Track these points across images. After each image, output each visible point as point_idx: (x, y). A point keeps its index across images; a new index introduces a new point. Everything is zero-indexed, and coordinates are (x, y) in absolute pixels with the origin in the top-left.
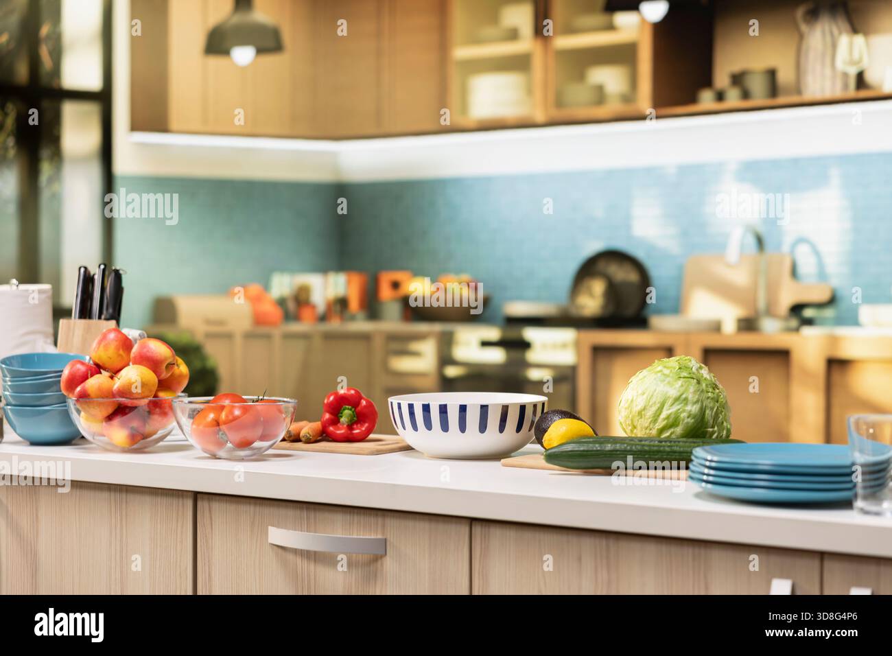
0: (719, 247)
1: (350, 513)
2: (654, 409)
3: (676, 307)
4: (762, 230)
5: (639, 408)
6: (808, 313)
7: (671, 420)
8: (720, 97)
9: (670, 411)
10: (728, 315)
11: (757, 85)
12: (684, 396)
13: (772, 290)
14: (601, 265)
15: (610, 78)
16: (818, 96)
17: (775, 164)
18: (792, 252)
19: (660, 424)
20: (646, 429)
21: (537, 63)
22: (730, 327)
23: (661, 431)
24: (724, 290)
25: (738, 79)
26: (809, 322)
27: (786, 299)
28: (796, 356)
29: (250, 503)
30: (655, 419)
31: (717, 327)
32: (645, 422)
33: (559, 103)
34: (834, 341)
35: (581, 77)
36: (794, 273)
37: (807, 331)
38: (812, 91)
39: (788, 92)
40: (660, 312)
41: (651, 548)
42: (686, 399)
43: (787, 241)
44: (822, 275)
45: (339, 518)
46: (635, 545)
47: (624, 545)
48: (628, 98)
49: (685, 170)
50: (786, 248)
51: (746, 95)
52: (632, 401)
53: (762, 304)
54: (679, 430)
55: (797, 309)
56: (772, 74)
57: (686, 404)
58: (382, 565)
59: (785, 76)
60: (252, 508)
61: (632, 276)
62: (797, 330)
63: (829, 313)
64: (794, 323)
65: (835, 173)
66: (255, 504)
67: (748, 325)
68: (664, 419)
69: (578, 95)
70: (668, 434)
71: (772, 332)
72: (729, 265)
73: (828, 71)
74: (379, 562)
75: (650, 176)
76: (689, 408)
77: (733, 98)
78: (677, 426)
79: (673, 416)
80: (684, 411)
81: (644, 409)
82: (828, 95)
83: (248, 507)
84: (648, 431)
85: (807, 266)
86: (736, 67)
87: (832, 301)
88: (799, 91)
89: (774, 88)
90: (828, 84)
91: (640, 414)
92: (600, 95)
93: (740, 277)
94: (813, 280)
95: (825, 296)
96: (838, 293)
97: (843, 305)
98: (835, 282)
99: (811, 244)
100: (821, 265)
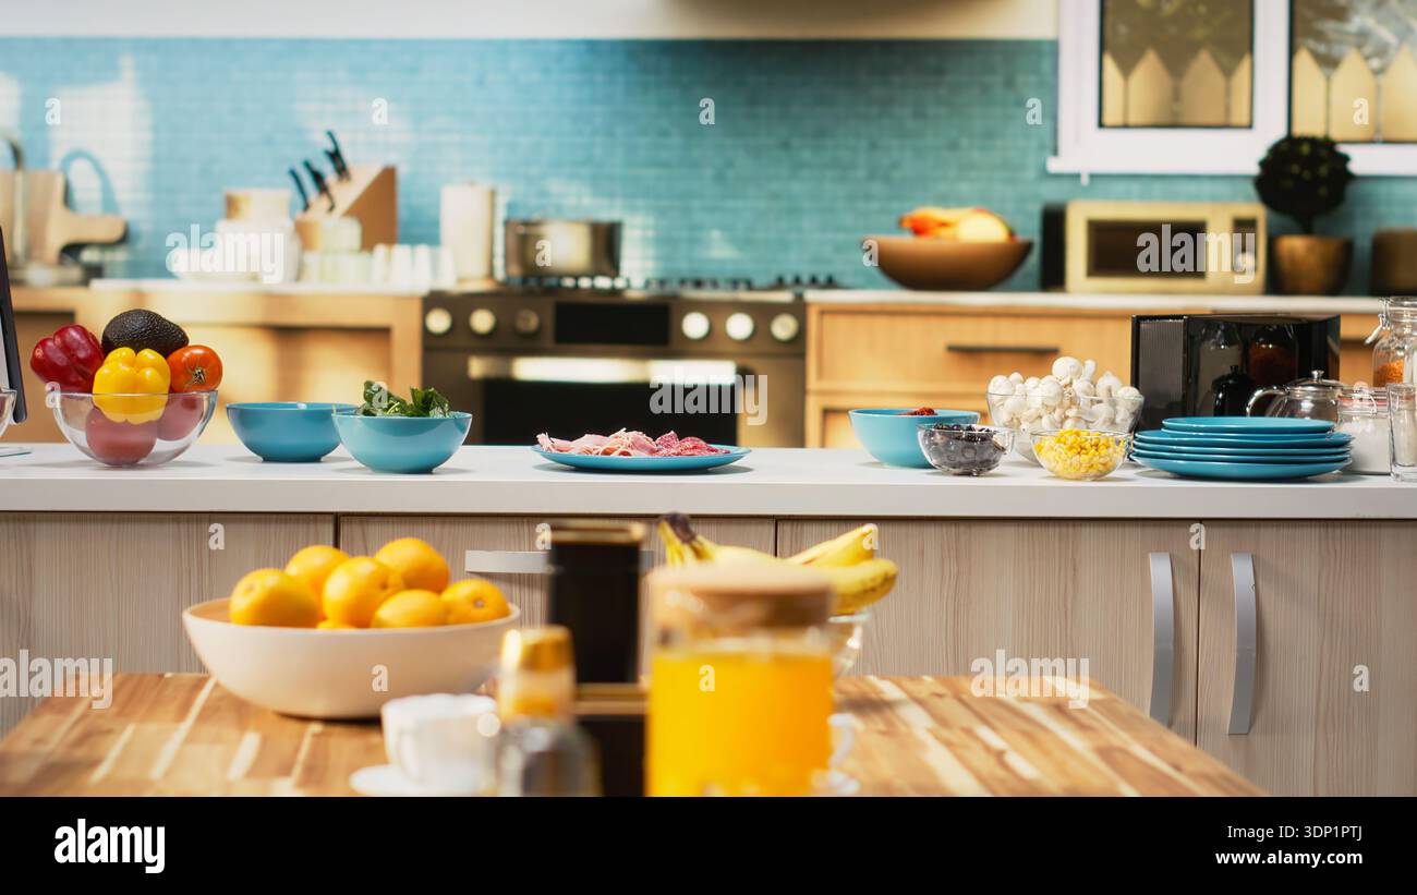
4: (19, 137)
6: (89, 256)
18: (64, 170)
26: (95, 272)
27: (55, 238)
36: (67, 200)
37: (96, 284)
43: (57, 154)
44: (109, 204)
50: (54, 165)
53: (19, 246)
55: (71, 251)
62: (85, 284)
63: (120, 256)
65: (127, 64)
71: (44, 285)
85: (87, 191)
87: (125, 239)
94: (96, 210)
95: (116, 233)
96: (133, 229)
97: (141, 245)
98: (128, 214)
99: (92, 160)
100: (107, 190)
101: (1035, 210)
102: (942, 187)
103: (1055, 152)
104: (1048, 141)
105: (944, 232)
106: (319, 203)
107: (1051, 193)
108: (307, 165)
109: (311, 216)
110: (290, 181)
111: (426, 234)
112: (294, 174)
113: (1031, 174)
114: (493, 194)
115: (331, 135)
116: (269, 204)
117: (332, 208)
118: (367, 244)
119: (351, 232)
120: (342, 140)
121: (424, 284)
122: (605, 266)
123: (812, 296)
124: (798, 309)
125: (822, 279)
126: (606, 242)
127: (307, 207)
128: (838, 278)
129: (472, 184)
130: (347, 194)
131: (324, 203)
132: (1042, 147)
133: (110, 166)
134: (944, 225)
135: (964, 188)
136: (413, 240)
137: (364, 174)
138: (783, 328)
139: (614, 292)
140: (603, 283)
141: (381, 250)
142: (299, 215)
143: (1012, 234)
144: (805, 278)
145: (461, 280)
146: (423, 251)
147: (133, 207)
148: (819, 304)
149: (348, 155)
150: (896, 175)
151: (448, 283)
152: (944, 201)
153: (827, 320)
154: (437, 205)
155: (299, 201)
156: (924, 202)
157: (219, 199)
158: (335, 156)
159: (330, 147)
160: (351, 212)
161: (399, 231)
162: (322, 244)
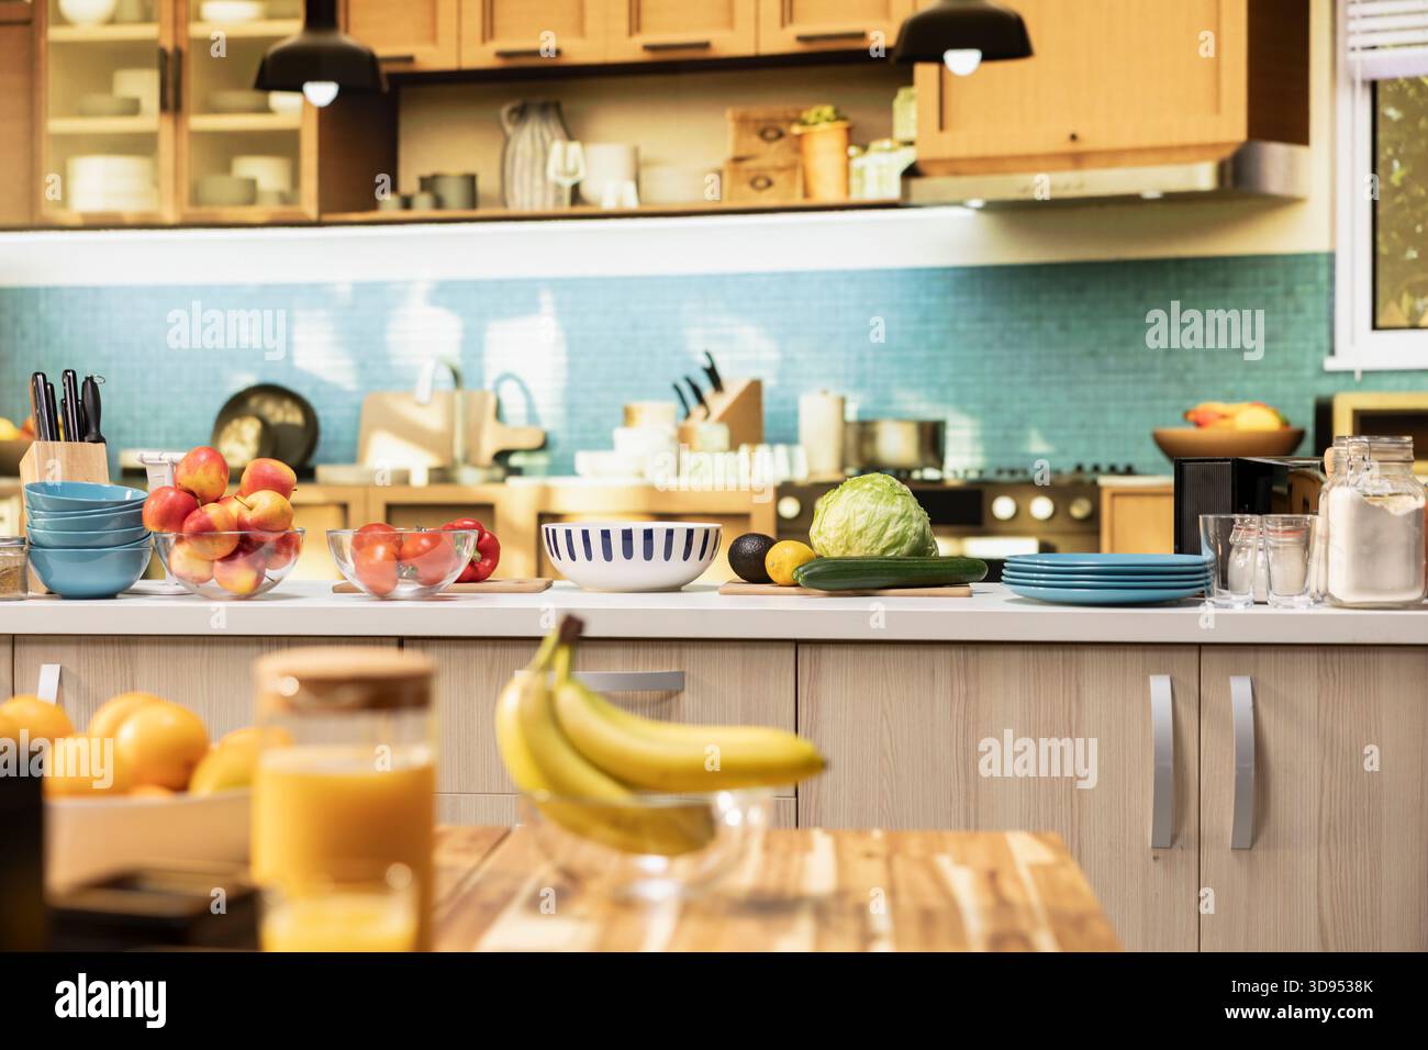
0: (407, 384)
1: (634, 646)
2: (878, 528)
3: (352, 457)
4: (458, 363)
5: (859, 527)
6: (515, 461)
7: (898, 538)
8: (407, 203)
9: (897, 530)
10: (419, 465)
11: (453, 193)
12: (908, 514)
13: (473, 434)
14: (254, 402)
15: (266, 172)
16: (527, 211)
17: (477, 286)
18: (496, 389)
19: (883, 544)
20: (866, 549)
21: (166, 144)
22: (419, 479)
23: (885, 550)
24: (413, 434)
25: (428, 184)
26: (517, 471)
27: (489, 446)
28: (499, 511)
29: (486, 646)
30: (879, 539)
31: (403, 479)
32: (866, 542)
33: (196, 199)
34: (546, 493)
35: (227, 168)
36: (498, 414)
37: (513, 481)
38: (519, 204)
39: (490, 202)
40: (329, 461)
41: (1016, 656)
42: (911, 516)
43: (490, 378)
44: (532, 418)
45: (618, 653)
46: (998, 654)
47: (985, 655)
48: (285, 199)
49: (361, 289)
50: (488, 386)
51: (439, 203)
52: (848, 521)
53: (458, 453)
54: (905, 548)
55: (502, 456)
56: (471, 180)
57: (911, 522)
58: (678, 701)
59: (487, 184)
60: (490, 651)
61: (295, 418)
62: (503, 481)
63: (540, 460)
64: (499, 472)
65: (546, 299)
66: (495, 646)
67: (442, 475)
68: (890, 538)
69: (221, 189)
70: (893, 554)
71: (473, 484)
72: (419, 404)
73: (538, 182)
74: (674, 700)
75: (317, 294)
76: (914, 525)
77: (423, 205)
78: (903, 545)
79: (900, 534)
80: (910, 529)
81: (866, 528)
82: (538, 209)
83: (483, 650)
84: (868, 551)
85: (514, 407)
86: (427, 171)
87: (544, 446)
88: (504, 204)
89: (473, 199)
90: (538, 196)
91: (860, 533)
92: (251, 193)
93: (433, 419)
94: (522, 422)
95: (536, 441)
96: (551, 438)
97: (557, 452)
98: (547, 425)
99: (519, 380)
100: (530, 405)
101: (1310, 404)
102: (1230, 386)
103: (1332, 352)
104: (1325, 343)
105: (1225, 423)
106: (697, 411)
107: (1324, 388)
108: (688, 380)
109: (690, 422)
110: (674, 395)
111: (789, 438)
112: (676, 388)
113: (1309, 373)
114: (843, 401)
115: (708, 355)
116: (657, 416)
117: (708, 415)
118: (734, 446)
119: (720, 435)
120: (716, 358)
121: (783, 474)
122: (930, 459)
123: (1104, 481)
124: (1094, 492)
125: (1121, 468)
126: (932, 438)
127: (688, 415)
128: (1137, 468)
129: (825, 392)
130: (719, 404)
131: (701, 412)
132: (1319, 348)
133: (531, 386)
134: (1224, 417)
135: (1249, 386)
136: (773, 442)
137: (735, 385)
138: (1079, 509)
139: (941, 481)
140: (931, 474)
141: (744, 449)
142: (681, 422)
143: (1285, 423)
144: (1104, 467)
145: (811, 473)
146: (781, 449)
147: (551, 419)
148: (1109, 487)
149: (722, 371)
150: (1190, 377)
151: (801, 476)
152: (1231, 397)
153: (1118, 501)
154: (796, 414)
155: (682, 411)
156: (1214, 398)
157: (619, 411)
158: (712, 373)
159: (707, 364)
160: (722, 419)
161: (767, 434)
162: (697, 443)
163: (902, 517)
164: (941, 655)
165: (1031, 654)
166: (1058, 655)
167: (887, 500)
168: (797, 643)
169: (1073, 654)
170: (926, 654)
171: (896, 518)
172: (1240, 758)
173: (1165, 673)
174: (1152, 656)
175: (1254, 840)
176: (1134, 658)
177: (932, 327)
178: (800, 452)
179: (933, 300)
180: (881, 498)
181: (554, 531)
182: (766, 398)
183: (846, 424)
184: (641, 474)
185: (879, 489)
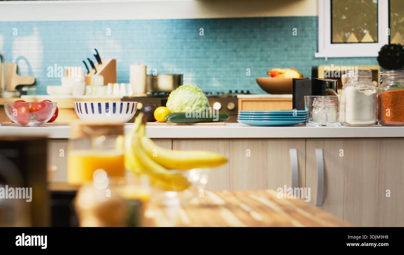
2: (192, 102)
6: (24, 89)
9: (198, 103)
13: (8, 79)
18: (17, 62)
26: (25, 93)
27: (14, 83)
30: (192, 106)
36: (17, 72)
41: (246, 143)
43: (14, 58)
44: (30, 73)
46: (240, 143)
47: (236, 143)
50: (14, 61)
52: (182, 100)
53: (3, 86)
55: (19, 87)
62: (20, 96)
63: (33, 89)
64: (18, 93)
68: (196, 106)
71: (8, 98)
79: (200, 105)
85: (24, 69)
87: (35, 84)
94: (27, 75)
95: (32, 82)
96: (37, 80)
97: (40, 86)
98: (36, 76)
99: (25, 59)
100: (30, 68)
101: (310, 69)
102: (283, 63)
103: (317, 51)
104: (315, 48)
105: (280, 76)
106: (92, 71)
107: (315, 63)
108: (88, 59)
109: (89, 75)
110: (84, 65)
111: (126, 81)
112: (84, 62)
113: (310, 58)
114: (146, 67)
115: (96, 50)
117: (96, 73)
118: (106, 83)
119: (101, 79)
120: (99, 51)
121: (123, 94)
123: (239, 96)
124: (235, 100)
125: (245, 92)
126: (178, 80)
127: (89, 72)
128: (250, 92)
129: (139, 64)
130: (100, 68)
131: (94, 71)
132: (313, 50)
133: (30, 61)
134: (280, 73)
135: (289, 63)
136: (120, 82)
137: (106, 62)
138: (231, 106)
141: (110, 85)
142: (86, 75)
143: (302, 76)
144: (239, 92)
145: (134, 94)
146: (123, 85)
149: (101, 56)
150: (269, 59)
151: (130, 95)
152: (283, 67)
153: (244, 103)
154: (128, 72)
155: (87, 71)
156: (277, 67)
158: (98, 57)
159: (96, 54)
160: (101, 74)
161: (117, 79)
162: (92, 83)
163: (200, 99)
164: (221, 143)
165: (251, 142)
166: (260, 143)
167: (195, 93)
168: (173, 140)
169: (265, 142)
170: (216, 142)
171: (199, 99)
172: (319, 175)
173: (295, 148)
174: (291, 142)
175: (323, 202)
176: (285, 143)
177: (178, 41)
178: (130, 85)
179: (178, 31)
180: (193, 92)
181: (80, 104)
182: (118, 66)
183: (147, 75)
184: (71, 94)
185: (192, 89)
